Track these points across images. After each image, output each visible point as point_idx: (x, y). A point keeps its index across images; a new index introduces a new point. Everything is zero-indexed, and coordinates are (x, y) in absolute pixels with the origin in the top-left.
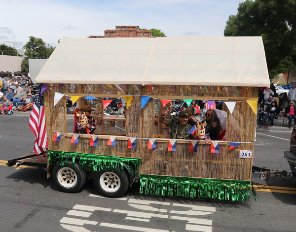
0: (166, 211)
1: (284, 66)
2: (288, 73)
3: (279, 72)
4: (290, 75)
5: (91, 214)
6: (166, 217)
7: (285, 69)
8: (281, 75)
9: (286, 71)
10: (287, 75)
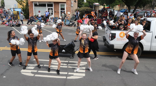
0: (66, 65)
1: (118, 2)
2: (120, 5)
3: (116, 5)
4: (121, 6)
5: (34, 67)
6: (66, 67)
7: (119, 3)
8: (117, 6)
9: (119, 4)
10: (120, 6)
